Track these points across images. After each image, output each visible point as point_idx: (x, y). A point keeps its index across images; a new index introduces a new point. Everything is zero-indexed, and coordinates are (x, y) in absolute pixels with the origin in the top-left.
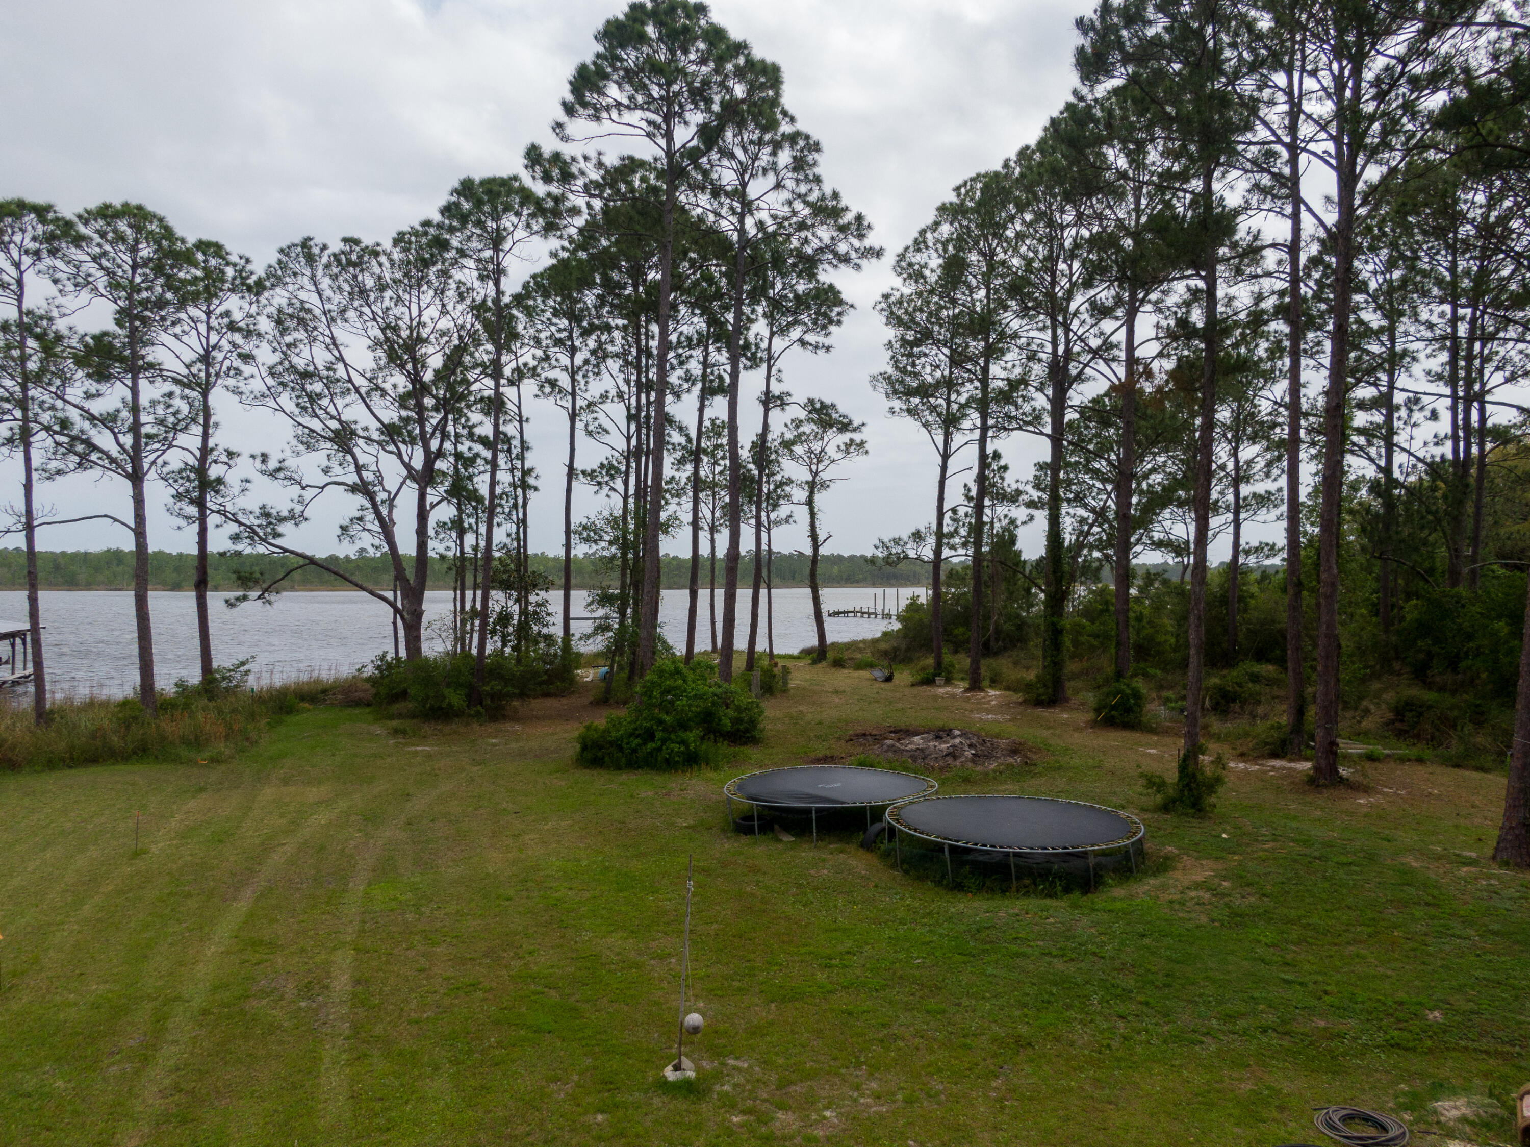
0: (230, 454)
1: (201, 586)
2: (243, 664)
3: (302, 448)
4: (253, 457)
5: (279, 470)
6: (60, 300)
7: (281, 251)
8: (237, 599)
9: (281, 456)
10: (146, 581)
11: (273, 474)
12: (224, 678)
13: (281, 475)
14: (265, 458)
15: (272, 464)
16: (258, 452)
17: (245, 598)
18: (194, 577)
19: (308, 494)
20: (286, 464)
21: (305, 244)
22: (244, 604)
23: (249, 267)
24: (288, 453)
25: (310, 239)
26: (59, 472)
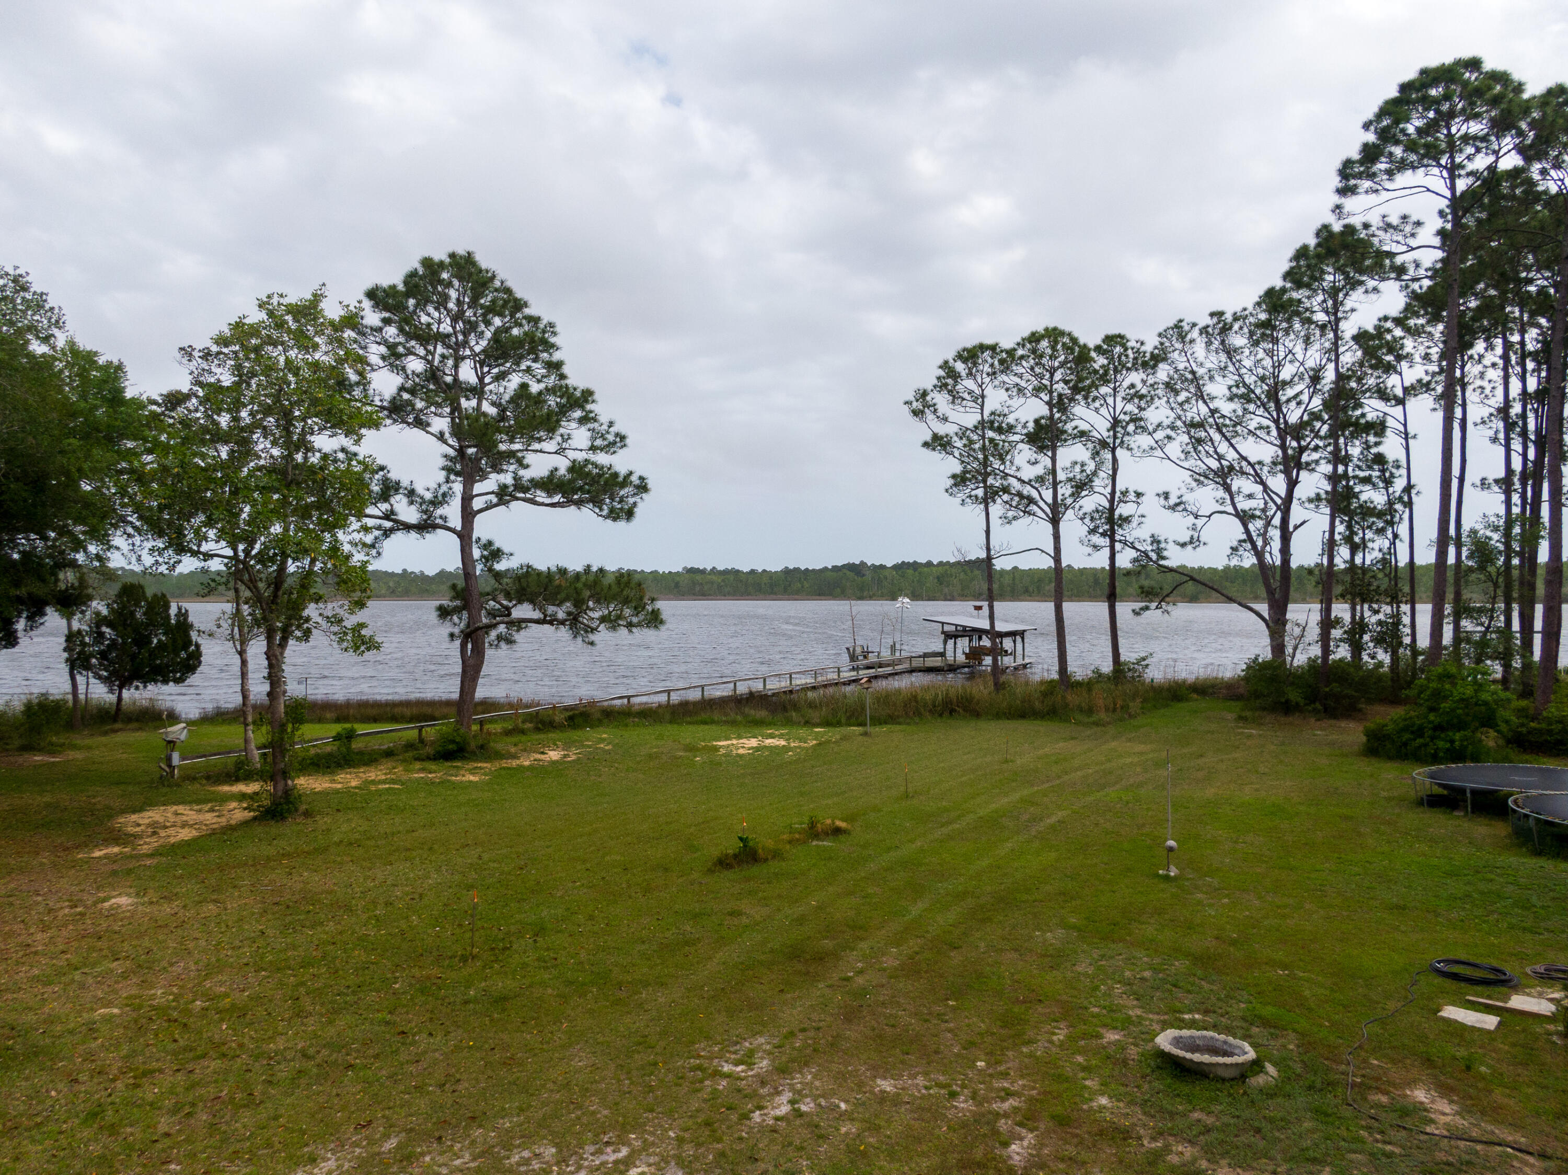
0: (1139, 495)
1: (1112, 598)
2: (1144, 659)
3: (1194, 484)
4: (1158, 495)
5: (1177, 505)
6: (1010, 402)
7: (1160, 335)
8: (1142, 609)
9: (1179, 493)
10: (1061, 593)
11: (1173, 508)
12: (1130, 670)
13: (1180, 508)
14: (1166, 496)
15: (1173, 500)
16: (1161, 492)
17: (1147, 608)
18: (1106, 591)
19: (1200, 522)
20: (1184, 499)
21: (1178, 326)
22: (1148, 612)
23: (1143, 349)
24: (1184, 490)
25: (1181, 321)
26: (1015, 518)
